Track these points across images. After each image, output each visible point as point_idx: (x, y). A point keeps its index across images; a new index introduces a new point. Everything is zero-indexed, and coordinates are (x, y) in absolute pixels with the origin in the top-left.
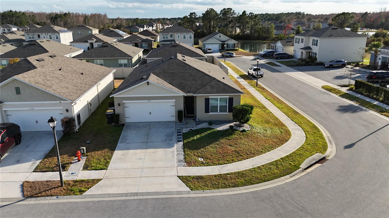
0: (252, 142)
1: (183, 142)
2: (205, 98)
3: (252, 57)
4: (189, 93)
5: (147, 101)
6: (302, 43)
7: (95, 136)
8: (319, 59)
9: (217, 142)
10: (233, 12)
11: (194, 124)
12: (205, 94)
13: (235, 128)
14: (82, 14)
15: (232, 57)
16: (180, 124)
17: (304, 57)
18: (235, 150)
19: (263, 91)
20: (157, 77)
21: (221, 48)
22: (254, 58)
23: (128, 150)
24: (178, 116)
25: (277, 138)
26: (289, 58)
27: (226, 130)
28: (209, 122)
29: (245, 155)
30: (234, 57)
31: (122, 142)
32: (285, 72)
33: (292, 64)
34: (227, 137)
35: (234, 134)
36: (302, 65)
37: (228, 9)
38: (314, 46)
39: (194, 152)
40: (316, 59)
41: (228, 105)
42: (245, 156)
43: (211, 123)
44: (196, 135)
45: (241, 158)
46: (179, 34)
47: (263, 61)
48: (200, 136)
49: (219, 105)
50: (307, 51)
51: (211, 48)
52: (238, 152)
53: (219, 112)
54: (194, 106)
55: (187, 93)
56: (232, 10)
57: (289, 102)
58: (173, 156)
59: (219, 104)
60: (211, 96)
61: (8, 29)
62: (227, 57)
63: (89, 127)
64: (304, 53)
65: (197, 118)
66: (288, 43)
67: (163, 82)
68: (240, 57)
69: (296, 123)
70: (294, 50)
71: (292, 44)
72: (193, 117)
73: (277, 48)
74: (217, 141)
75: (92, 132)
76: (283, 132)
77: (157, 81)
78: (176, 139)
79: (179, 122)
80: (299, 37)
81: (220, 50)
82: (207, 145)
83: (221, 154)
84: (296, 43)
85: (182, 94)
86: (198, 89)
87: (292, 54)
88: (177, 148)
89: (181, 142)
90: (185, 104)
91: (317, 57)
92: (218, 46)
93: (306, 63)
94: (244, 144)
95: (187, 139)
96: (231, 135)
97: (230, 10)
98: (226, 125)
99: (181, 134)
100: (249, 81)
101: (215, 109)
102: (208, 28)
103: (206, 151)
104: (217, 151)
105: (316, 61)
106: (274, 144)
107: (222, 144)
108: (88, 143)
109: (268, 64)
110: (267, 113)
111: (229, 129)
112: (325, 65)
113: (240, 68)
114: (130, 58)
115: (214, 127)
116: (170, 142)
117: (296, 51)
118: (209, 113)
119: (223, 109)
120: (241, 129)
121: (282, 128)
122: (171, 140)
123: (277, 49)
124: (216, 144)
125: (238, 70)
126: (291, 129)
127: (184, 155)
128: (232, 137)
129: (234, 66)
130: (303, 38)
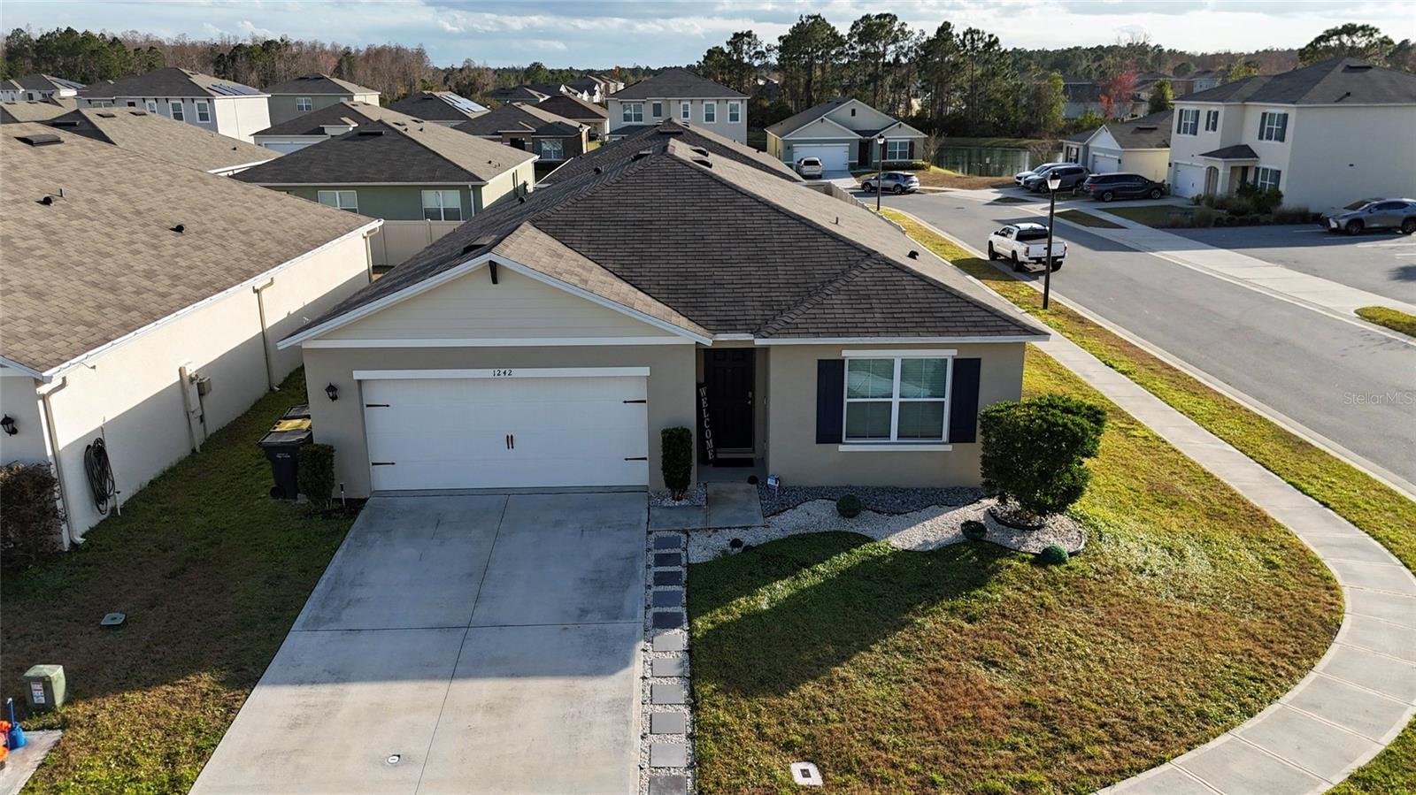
0: (1119, 638)
1: (686, 626)
2: (819, 361)
3: (992, 195)
4: (726, 331)
5: (488, 373)
6: (1211, 132)
7: (173, 575)
8: (1292, 196)
9: (901, 638)
10: (899, 30)
11: (756, 506)
12: (817, 335)
13: (995, 535)
14: (334, 46)
15: (906, 191)
16: (677, 503)
17: (1221, 188)
18: (1026, 698)
19: (1079, 328)
20: (556, 245)
21: (857, 161)
22: (999, 196)
23: (337, 681)
24: (664, 457)
25: (1259, 608)
26: (1148, 197)
27: (944, 553)
28: (838, 497)
29: (1100, 742)
30: (913, 192)
31: (315, 625)
32: (1153, 251)
33: (1176, 216)
34: (960, 602)
35: (1000, 581)
36: (1219, 223)
37: (879, 17)
38: (1265, 142)
39: (758, 713)
40: (1277, 196)
41: (947, 400)
42: (1097, 749)
43: (850, 503)
44: (768, 578)
45: (1080, 773)
46: (689, 103)
47: (1043, 209)
48: (794, 591)
49: (896, 401)
50: (1233, 165)
51: (817, 159)
52: (1047, 718)
53: (899, 437)
54: (753, 403)
55: (715, 332)
56: (897, 23)
57: (1228, 383)
58: (621, 738)
59: (896, 393)
60: (854, 350)
61: (43, 92)
62: (887, 191)
63: (166, 518)
64: (1221, 172)
65: (770, 473)
66: (1144, 136)
67: (584, 268)
68: (939, 191)
69: (1326, 505)
70: (1170, 165)
71: (1160, 141)
72: (748, 463)
73: (1094, 156)
74: (896, 629)
75: (165, 551)
76: (1282, 563)
77: (546, 260)
78: (648, 607)
79: (668, 491)
80: (1195, 108)
81: (852, 166)
82: (842, 658)
83: (938, 731)
84: (1179, 132)
85: (686, 334)
86: (782, 311)
87: (1164, 181)
88: (648, 675)
89: (677, 631)
90: (703, 392)
91: (1282, 188)
92: (847, 149)
93: (1232, 212)
94: (1069, 649)
95: (712, 608)
96: (980, 587)
97: (888, 20)
98: (940, 519)
99: (679, 568)
100: (1003, 283)
101: (873, 422)
102: (801, 90)
103: (838, 700)
104: (905, 705)
105: (1281, 207)
106: (1258, 650)
107: (934, 653)
108: (109, 626)
109: (1065, 218)
110: (1140, 442)
111: (964, 543)
112: (1331, 221)
113: (947, 232)
114: (470, 184)
115: (867, 531)
116: (608, 627)
117: (1180, 168)
118: (840, 442)
119: (918, 423)
120: (1034, 545)
121: (1264, 541)
122: (614, 614)
123: (1094, 162)
124: (898, 649)
125: (940, 242)
126: (1317, 547)
127: (691, 737)
128: (986, 600)
129: (919, 225)
130: (1214, 109)
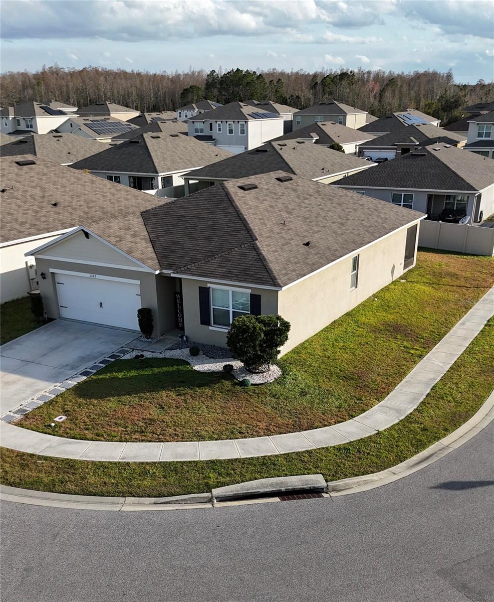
1: (89, 376)
2: (199, 287)
5: (88, 275)
11: (169, 346)
12: (194, 275)
16: (148, 340)
39: (70, 402)
41: (250, 313)
43: (194, 350)
49: (231, 310)
59: (231, 306)
60: (213, 284)
78: (86, 369)
85: (147, 267)
86: (194, 263)
88: (58, 386)
89: (85, 377)
99: (111, 361)
101: (223, 319)
111: (221, 372)
115: (192, 362)
116: (66, 371)
118: (210, 325)
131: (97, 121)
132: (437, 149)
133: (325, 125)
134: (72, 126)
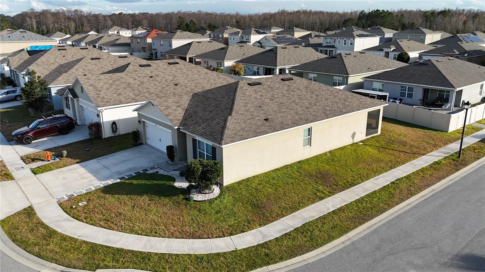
2: (193, 138)
5: (154, 124)
13: (194, 191)
31: (98, 159)
49: (205, 153)
78: (125, 175)
89: (120, 180)
95: (129, 179)
99: (142, 172)
114: (346, 75)
127: (86, 192)
131: (280, 37)
132: (439, 61)
133: (402, 41)
134: (266, 40)
